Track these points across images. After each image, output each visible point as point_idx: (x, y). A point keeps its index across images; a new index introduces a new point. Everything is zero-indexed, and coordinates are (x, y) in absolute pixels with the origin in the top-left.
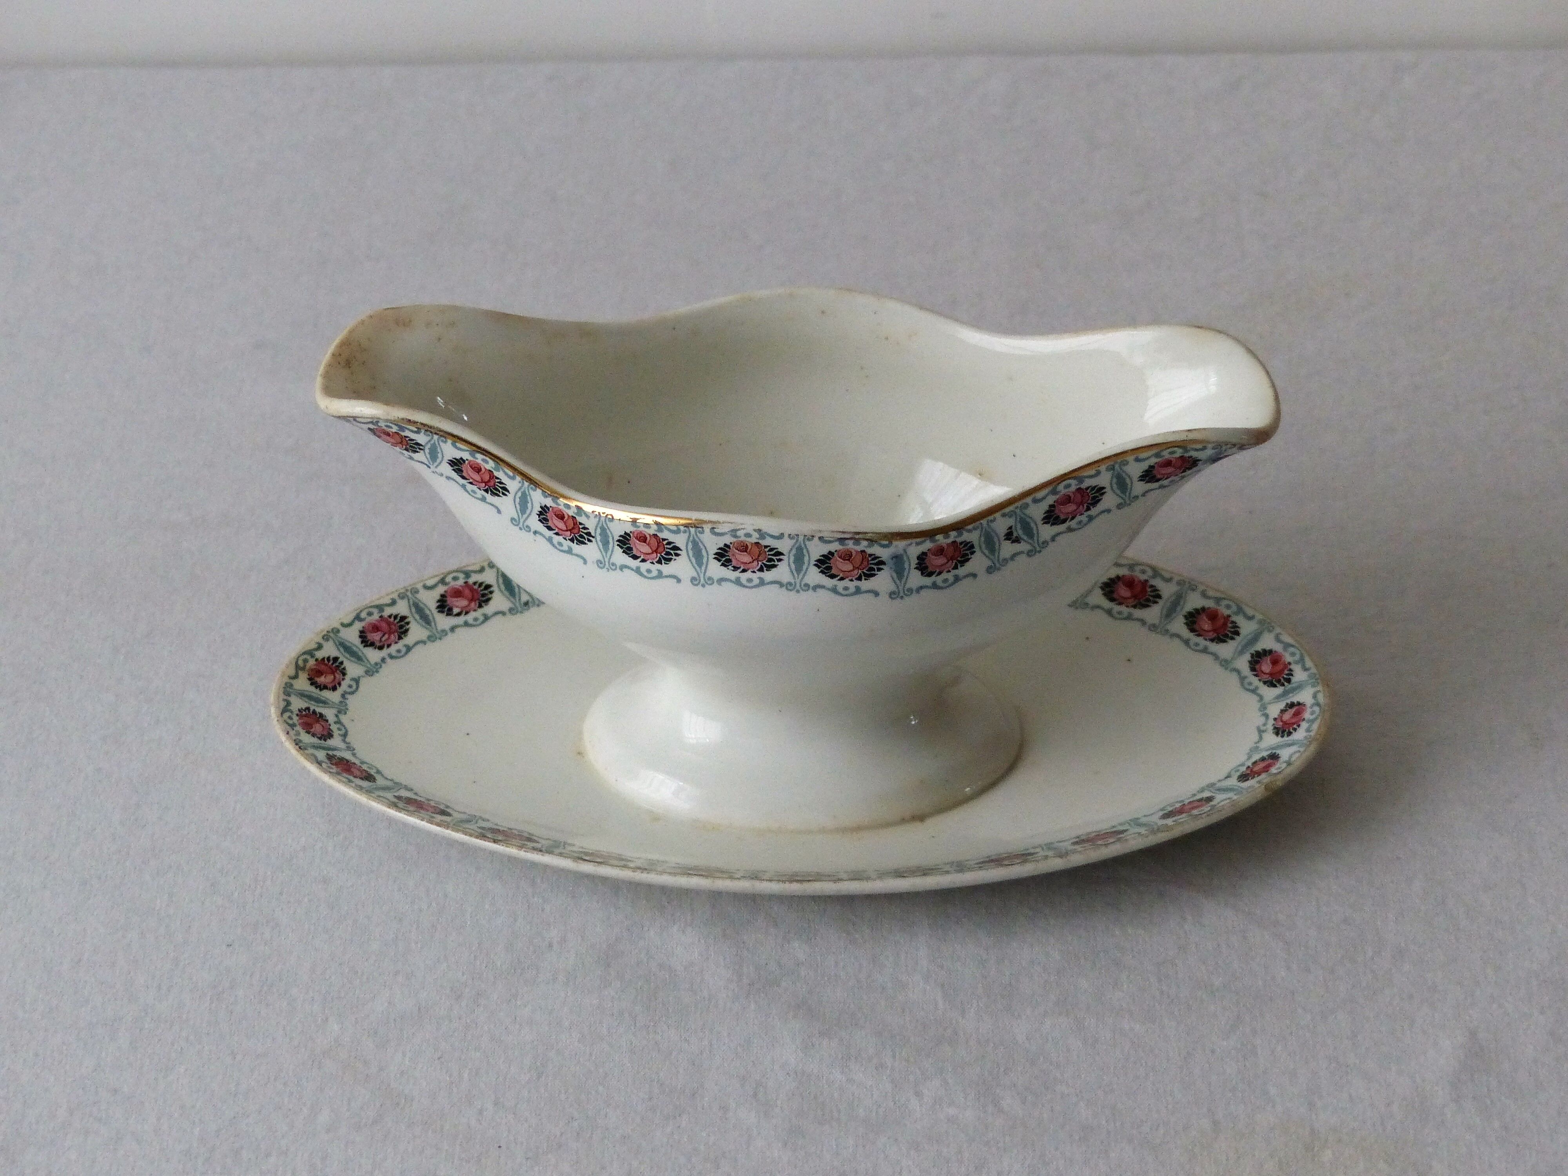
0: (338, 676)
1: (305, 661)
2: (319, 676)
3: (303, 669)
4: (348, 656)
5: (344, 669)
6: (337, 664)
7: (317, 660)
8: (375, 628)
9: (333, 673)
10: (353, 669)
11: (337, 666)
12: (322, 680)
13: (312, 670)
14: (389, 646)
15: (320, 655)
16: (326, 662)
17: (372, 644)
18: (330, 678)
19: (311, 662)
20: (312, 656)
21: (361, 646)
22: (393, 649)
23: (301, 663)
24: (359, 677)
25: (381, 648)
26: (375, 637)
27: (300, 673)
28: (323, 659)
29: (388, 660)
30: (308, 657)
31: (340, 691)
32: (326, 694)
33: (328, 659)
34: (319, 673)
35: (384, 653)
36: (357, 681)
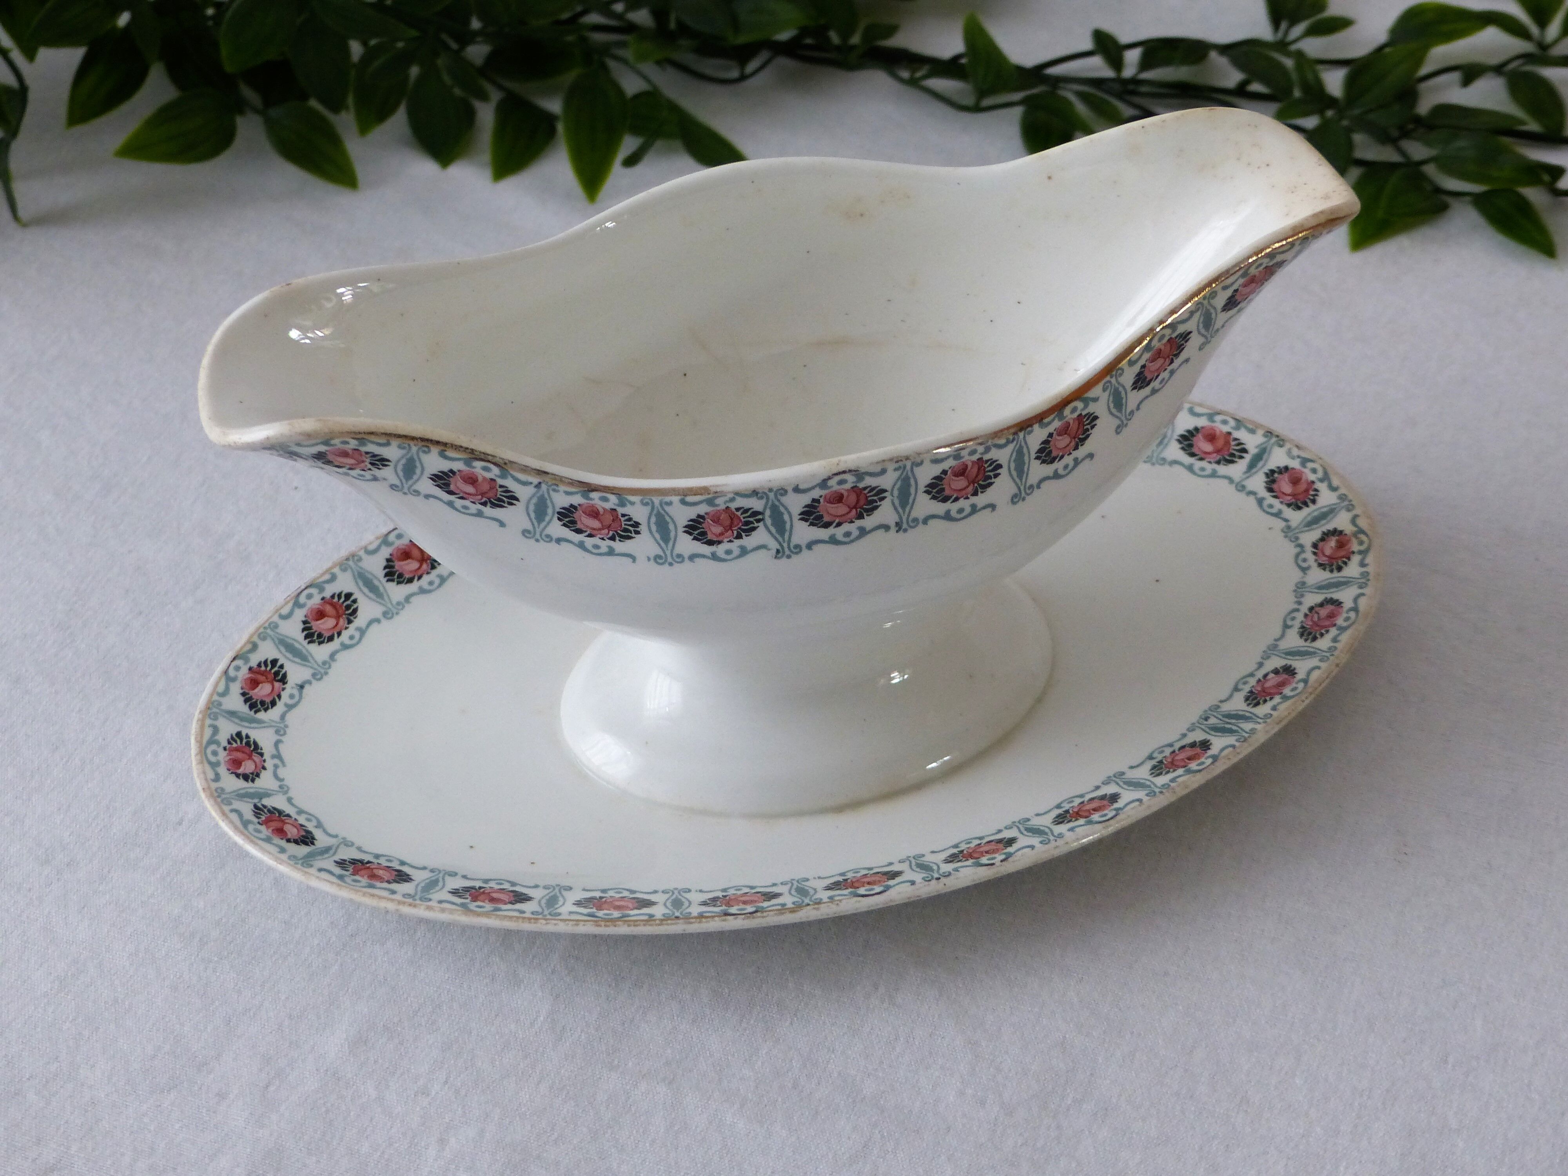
0: (1324, 560)
1: (1361, 543)
2: (1338, 541)
3: (1355, 535)
4: (1332, 581)
5: (1324, 569)
6: (1334, 567)
7: (1353, 553)
8: (1332, 616)
9: (1330, 557)
10: (1318, 576)
11: (1332, 565)
12: (1332, 543)
13: (1349, 541)
14: (1306, 615)
15: (1356, 559)
16: (1344, 559)
17: (1321, 605)
18: (1328, 552)
19: (1355, 547)
20: (1360, 552)
21: (1329, 596)
22: (1300, 617)
23: (1363, 537)
24: (1305, 574)
25: (1311, 609)
26: (1324, 612)
27: (1355, 529)
28: (1349, 559)
29: (1296, 606)
30: (1362, 548)
31: (1309, 549)
32: (1315, 535)
33: (1345, 563)
34: (1341, 545)
35: (1304, 609)
36: (1304, 570)
